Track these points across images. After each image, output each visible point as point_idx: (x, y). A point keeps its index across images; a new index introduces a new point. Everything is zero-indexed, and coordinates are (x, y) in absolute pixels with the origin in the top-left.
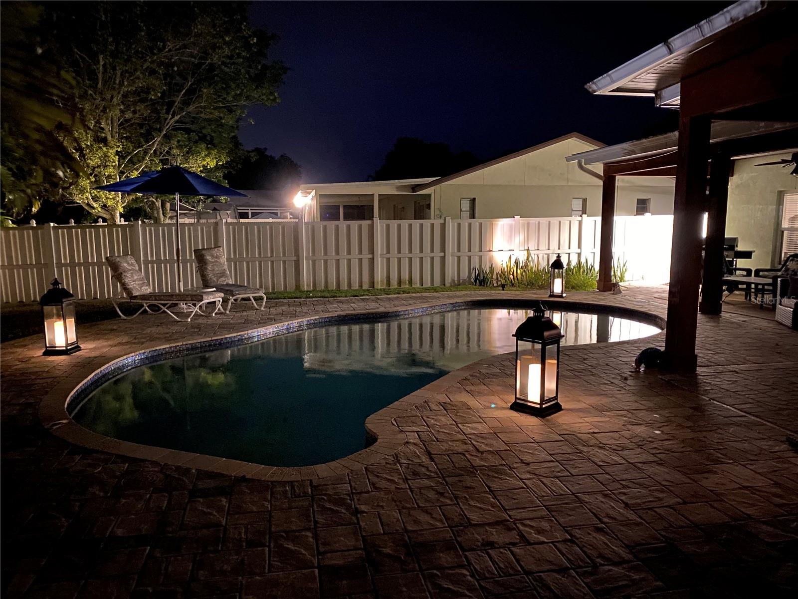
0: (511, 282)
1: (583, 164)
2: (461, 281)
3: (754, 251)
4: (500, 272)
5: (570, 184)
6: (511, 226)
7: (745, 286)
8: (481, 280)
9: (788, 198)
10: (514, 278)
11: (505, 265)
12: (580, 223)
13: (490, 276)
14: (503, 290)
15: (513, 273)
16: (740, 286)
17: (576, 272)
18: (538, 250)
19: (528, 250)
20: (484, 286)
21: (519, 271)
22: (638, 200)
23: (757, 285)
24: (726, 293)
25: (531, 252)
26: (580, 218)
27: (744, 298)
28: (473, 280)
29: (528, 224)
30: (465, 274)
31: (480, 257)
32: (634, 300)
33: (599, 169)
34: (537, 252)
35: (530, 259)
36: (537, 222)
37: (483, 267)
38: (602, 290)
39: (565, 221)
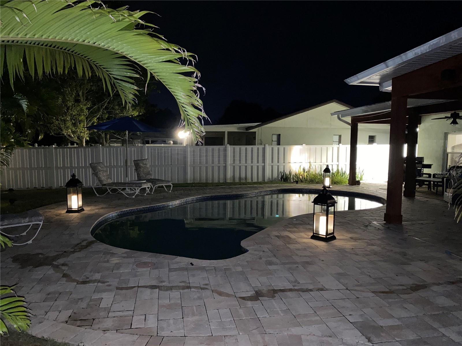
0: (301, 180)
1: (340, 117)
2: (273, 179)
3: (433, 165)
4: (295, 174)
5: (332, 127)
6: (301, 150)
7: (428, 183)
8: (285, 178)
9: (450, 137)
10: (302, 178)
11: (297, 171)
12: (338, 148)
13: (289, 176)
14: (297, 184)
15: (302, 175)
16: (425, 183)
17: (336, 175)
18: (315, 162)
19: (310, 162)
20: (286, 181)
21: (305, 174)
22: (369, 136)
23: (434, 182)
24: (418, 186)
25: (312, 164)
26: (338, 146)
27: (427, 189)
28: (280, 179)
29: (310, 148)
30: (275, 175)
31: (284, 166)
32: (368, 189)
33: (349, 119)
34: (315, 164)
35: (311, 167)
36: (315, 148)
37: (285, 171)
38: (351, 184)
39: (330, 147)
